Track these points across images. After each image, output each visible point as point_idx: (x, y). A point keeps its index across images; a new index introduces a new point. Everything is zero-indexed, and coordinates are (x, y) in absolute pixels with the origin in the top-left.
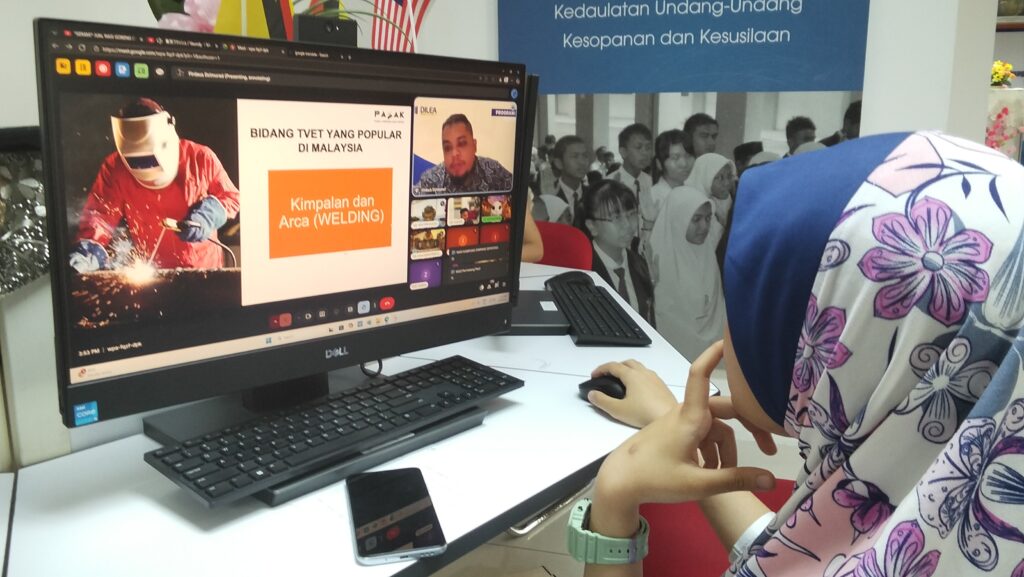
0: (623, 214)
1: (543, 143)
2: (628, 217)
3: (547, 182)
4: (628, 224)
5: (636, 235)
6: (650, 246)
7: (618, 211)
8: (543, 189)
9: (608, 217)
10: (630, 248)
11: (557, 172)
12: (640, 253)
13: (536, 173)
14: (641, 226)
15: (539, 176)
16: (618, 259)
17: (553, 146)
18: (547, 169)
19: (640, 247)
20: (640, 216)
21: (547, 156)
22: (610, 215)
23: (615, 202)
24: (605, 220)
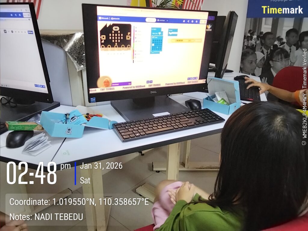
0: (284, 59)
1: (259, 34)
7: (282, 59)
11: (262, 44)
15: (256, 45)
22: (279, 59)
23: (281, 55)
24: (276, 61)
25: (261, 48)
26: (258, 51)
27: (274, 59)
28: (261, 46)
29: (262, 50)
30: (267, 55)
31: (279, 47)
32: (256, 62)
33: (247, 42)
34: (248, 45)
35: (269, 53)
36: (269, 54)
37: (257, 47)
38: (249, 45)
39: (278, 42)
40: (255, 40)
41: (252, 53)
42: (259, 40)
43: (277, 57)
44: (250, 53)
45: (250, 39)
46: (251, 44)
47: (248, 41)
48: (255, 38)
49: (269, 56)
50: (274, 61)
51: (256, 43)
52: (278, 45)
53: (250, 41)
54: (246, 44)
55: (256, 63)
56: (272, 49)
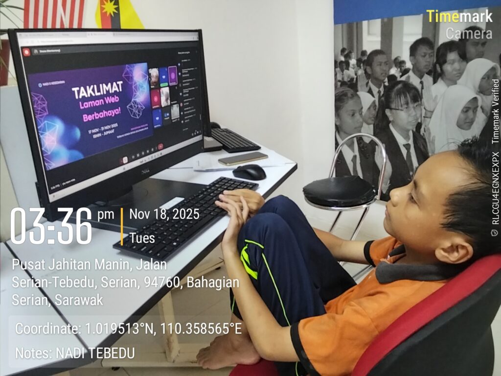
0: (411, 105)
2: (414, 108)
3: (361, 84)
4: (414, 113)
5: (419, 121)
6: (429, 129)
7: (407, 104)
8: (359, 88)
9: (400, 108)
10: (414, 130)
12: (421, 133)
13: (355, 77)
14: (423, 115)
15: (357, 78)
16: (407, 137)
17: (366, 58)
18: (362, 74)
19: (422, 130)
20: (423, 107)
21: (362, 65)
23: (405, 97)
25: (367, 84)
26: (362, 91)
27: (393, 106)
28: (367, 81)
29: (368, 88)
30: (380, 98)
31: (399, 79)
32: (362, 112)
33: (342, 73)
34: (343, 79)
35: (382, 93)
36: (383, 95)
37: (359, 82)
38: (346, 79)
39: (396, 69)
40: (353, 68)
41: (352, 95)
42: (362, 67)
43: (398, 102)
44: (349, 95)
45: (345, 67)
46: (349, 76)
47: (342, 71)
48: (353, 65)
49: (383, 99)
50: (394, 109)
51: (356, 74)
52: (398, 75)
53: (346, 71)
54: (339, 78)
55: (361, 114)
56: (387, 84)
